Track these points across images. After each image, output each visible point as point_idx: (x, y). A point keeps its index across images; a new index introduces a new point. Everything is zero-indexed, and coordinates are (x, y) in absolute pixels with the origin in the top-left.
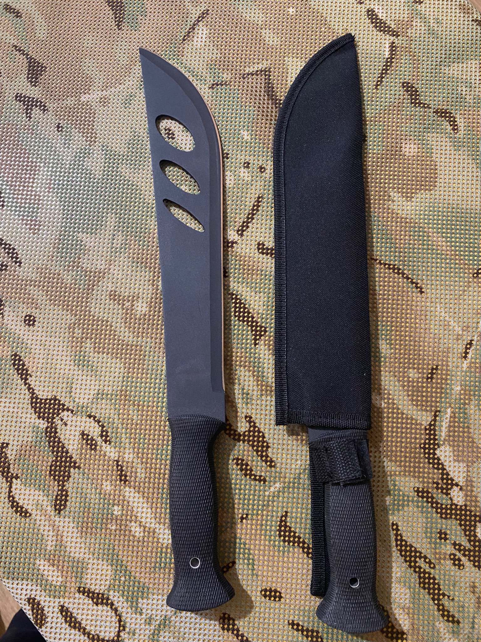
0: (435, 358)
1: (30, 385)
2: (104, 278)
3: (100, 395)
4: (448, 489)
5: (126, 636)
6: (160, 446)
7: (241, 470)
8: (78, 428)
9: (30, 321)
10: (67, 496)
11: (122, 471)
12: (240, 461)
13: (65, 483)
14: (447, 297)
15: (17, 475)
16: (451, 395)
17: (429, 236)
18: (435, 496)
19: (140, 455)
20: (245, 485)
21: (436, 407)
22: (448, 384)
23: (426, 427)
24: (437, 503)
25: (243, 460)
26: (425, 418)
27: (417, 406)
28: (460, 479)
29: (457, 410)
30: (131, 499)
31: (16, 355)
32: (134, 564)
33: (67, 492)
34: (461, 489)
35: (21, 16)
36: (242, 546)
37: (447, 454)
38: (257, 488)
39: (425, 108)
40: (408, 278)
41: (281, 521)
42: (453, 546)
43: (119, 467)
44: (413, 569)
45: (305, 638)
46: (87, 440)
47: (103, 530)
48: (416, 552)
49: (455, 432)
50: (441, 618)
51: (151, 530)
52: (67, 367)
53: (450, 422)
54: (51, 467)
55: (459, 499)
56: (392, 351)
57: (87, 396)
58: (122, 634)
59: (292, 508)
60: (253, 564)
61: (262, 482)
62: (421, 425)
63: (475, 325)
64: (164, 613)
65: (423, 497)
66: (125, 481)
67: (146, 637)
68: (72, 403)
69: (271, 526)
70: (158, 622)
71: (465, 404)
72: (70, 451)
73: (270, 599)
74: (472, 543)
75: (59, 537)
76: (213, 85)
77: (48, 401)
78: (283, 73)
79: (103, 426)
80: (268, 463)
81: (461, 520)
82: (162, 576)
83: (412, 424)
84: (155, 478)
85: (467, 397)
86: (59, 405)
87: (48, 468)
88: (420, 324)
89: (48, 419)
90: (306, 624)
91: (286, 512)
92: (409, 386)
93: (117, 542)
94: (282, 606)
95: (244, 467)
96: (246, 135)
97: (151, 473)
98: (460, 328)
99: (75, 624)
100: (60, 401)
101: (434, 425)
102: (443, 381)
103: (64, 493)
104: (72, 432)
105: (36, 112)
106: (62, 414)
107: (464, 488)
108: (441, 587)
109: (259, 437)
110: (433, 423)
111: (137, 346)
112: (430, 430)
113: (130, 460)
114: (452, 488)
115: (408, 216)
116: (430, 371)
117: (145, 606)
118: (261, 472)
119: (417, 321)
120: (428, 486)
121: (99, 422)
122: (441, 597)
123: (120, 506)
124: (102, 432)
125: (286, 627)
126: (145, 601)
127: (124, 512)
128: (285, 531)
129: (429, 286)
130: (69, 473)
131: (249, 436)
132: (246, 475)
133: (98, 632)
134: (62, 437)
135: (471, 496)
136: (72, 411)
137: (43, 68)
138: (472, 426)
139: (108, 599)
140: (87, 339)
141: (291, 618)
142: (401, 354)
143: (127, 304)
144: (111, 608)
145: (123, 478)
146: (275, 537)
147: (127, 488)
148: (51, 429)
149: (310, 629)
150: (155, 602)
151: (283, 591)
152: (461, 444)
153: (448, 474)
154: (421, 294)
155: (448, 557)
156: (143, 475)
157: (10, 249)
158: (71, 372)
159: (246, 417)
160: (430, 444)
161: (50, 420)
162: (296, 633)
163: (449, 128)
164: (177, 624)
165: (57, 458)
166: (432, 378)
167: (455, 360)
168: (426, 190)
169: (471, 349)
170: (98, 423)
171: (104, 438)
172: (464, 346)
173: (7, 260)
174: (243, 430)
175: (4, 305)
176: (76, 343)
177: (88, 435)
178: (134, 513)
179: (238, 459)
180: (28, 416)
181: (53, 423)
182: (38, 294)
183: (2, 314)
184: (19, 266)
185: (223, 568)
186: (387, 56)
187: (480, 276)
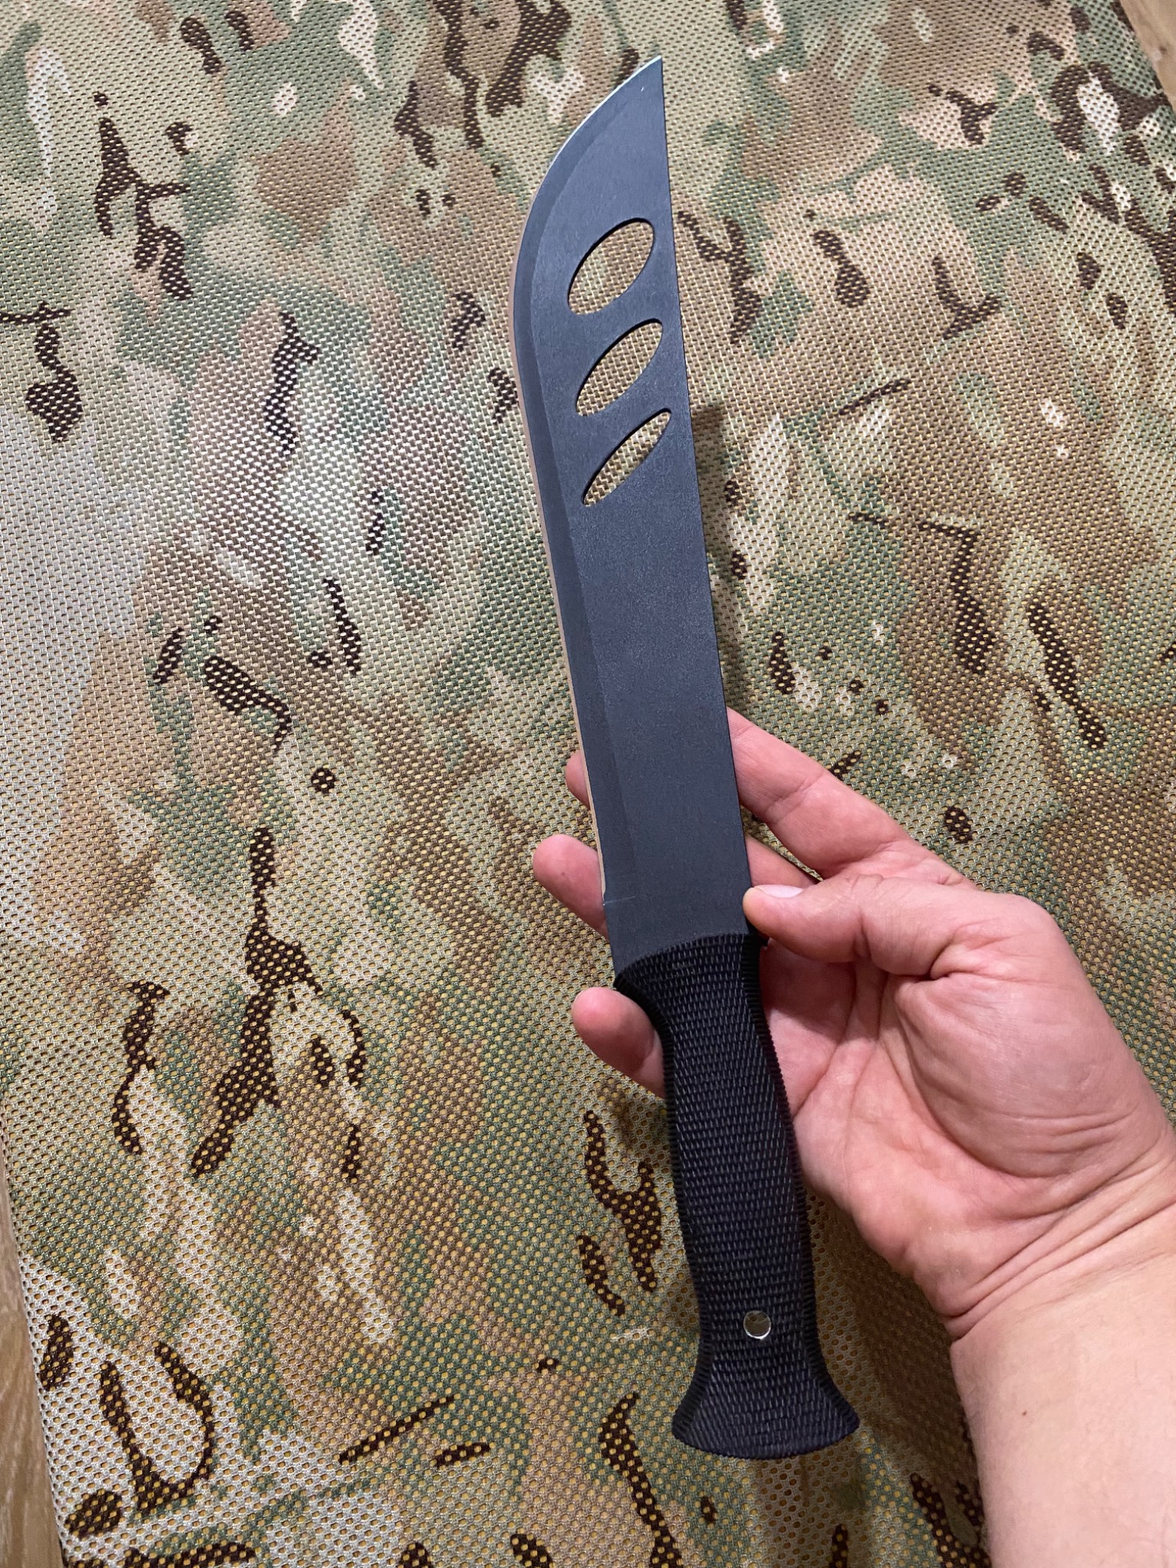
2: (497, 767)
3: (385, 983)
5: (205, 1491)
7: (586, 1266)
8: (312, 1027)
9: (323, 781)
10: (227, 1148)
11: (355, 1152)
12: (590, 1247)
13: (237, 1122)
15: (154, 1060)
17: (1149, 984)
19: (404, 1137)
20: (579, 1301)
24: (948, 1532)
25: (597, 1248)
30: (346, 1216)
31: (265, 832)
32: (290, 1350)
33: (232, 1140)
36: (518, 1421)
38: (600, 1317)
41: (618, 1409)
43: (353, 1143)
46: (319, 1059)
47: (263, 1253)
51: (357, 1297)
52: (351, 901)
54: (225, 1077)
57: (359, 974)
58: (198, 1484)
59: (652, 1393)
60: (523, 1472)
61: (614, 1311)
64: (300, 1481)
65: (922, 1503)
66: (353, 1175)
67: (242, 1515)
69: (593, 1410)
70: (279, 1496)
72: (276, 1063)
75: (173, 1221)
76: (859, 515)
77: (282, 947)
78: (999, 552)
79: (361, 1047)
80: (643, 1279)
82: (332, 1402)
84: (412, 1197)
86: (300, 964)
87: (219, 1077)
89: (265, 982)
91: (636, 1396)
93: (277, 1290)
95: (594, 1262)
96: (878, 632)
97: (408, 1183)
99: (117, 1416)
100: (304, 958)
103: (226, 1140)
104: (298, 1030)
106: (297, 985)
109: (649, 1217)
111: (497, 924)
113: (382, 1138)
117: (270, 1448)
118: (622, 1289)
120: (943, 1487)
121: (358, 1034)
123: (319, 1221)
124: (356, 1056)
126: (275, 1437)
127: (321, 1236)
128: (616, 1435)
130: (253, 1107)
131: (631, 1207)
132: (590, 1280)
133: (153, 1455)
134: (275, 1028)
136: (318, 989)
139: (205, 1397)
140: (412, 864)
143: (516, 835)
144: (203, 1418)
145: (351, 1167)
146: (590, 1437)
147: (348, 1192)
148: (262, 1004)
150: (294, 1449)
151: (556, 1559)
156: (391, 1181)
157: (351, 635)
158: (353, 913)
159: (641, 1164)
161: (269, 987)
164: (317, 1518)
165: (244, 1065)
170: (356, 1037)
171: (352, 1070)
173: (336, 653)
174: (626, 1187)
175: (289, 729)
176: (389, 864)
177: (325, 1050)
178: (339, 1248)
179: (588, 1241)
180: (232, 957)
181: (270, 994)
182: (362, 739)
183: (278, 744)
184: (353, 673)
185: (461, 1448)
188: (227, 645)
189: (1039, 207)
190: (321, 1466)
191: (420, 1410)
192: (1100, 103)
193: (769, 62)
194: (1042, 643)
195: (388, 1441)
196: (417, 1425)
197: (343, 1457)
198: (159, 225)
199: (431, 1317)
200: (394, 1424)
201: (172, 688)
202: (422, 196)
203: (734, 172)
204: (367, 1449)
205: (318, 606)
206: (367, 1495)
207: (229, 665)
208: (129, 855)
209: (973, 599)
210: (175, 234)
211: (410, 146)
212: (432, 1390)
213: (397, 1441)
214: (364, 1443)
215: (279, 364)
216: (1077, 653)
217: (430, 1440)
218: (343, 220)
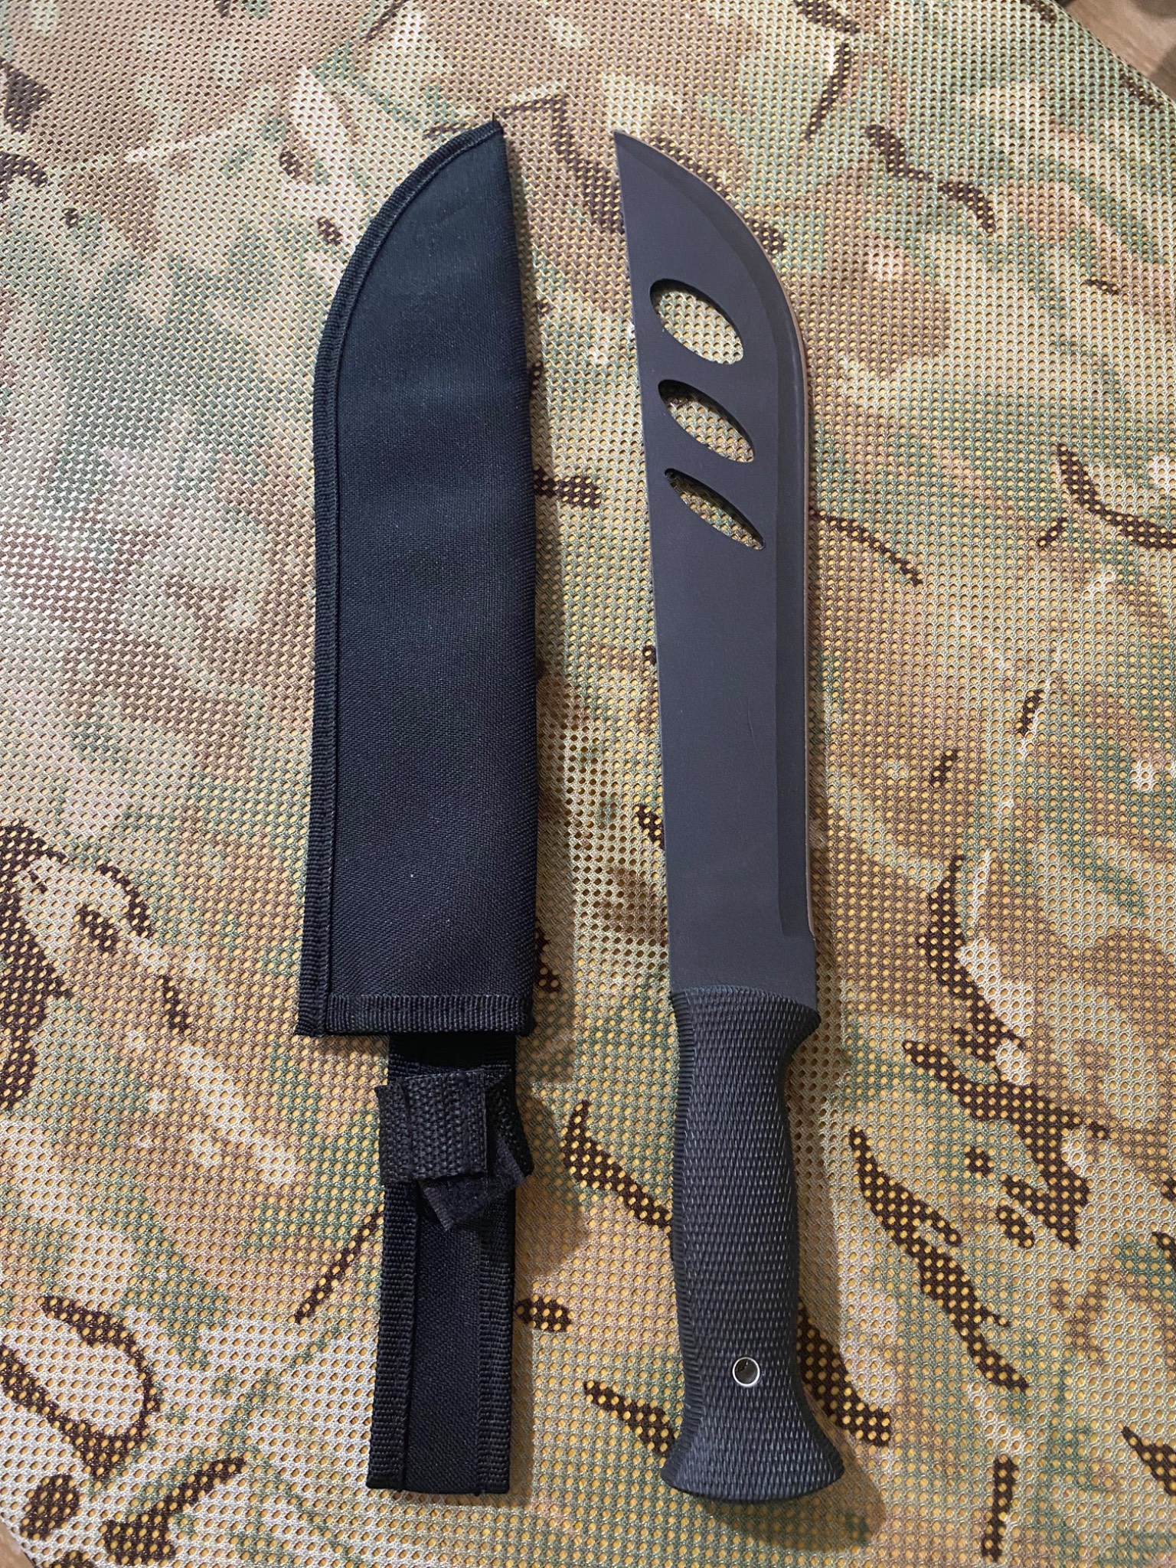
0: (951, 732)
3: (131, 819)
4: (988, 1047)
5: (162, 1424)
6: (275, 942)
8: (72, 899)
10: (32, 1064)
11: (176, 1002)
13: (31, 1033)
14: (977, 591)
16: (992, 818)
17: (930, 457)
18: (956, 1062)
19: (223, 962)
21: (955, 847)
22: (981, 794)
23: (930, 895)
24: (963, 1081)
26: (928, 875)
27: (908, 844)
28: (1017, 1022)
29: (1006, 856)
30: (195, 1072)
32: (193, 1236)
33: (34, 1055)
34: (1021, 1046)
37: (985, 959)
39: (920, 180)
40: (884, 551)
41: (572, 1126)
42: (1005, 1189)
43: (170, 994)
44: (903, 1247)
45: (627, 1429)
46: (94, 928)
47: (120, 1151)
48: (911, 1202)
49: (1002, 907)
50: (978, 1374)
51: (242, 1148)
52: (55, 752)
53: (991, 883)
55: (1016, 1070)
56: (846, 716)
57: (99, 822)
58: (150, 1420)
59: (601, 1092)
62: (920, 890)
63: (1044, 655)
64: (263, 1364)
65: (926, 1066)
66: (184, 1027)
67: (214, 1429)
68: (61, 836)
69: (546, 1139)
70: (246, 1389)
71: (1026, 841)
72: (48, 953)
73: (539, 1325)
74: (1053, 1181)
75: (5, 1167)
76: (433, 130)
77: (3, 833)
78: (596, 105)
79: (135, 894)
80: (541, 984)
81: (1023, 1123)
82: (262, 1266)
83: (896, 888)
85: (1030, 824)
86: (30, 841)
88: (915, 655)
90: (629, 1392)
91: (586, 1104)
92: (887, 799)
93: (151, 1182)
94: (570, 1344)
98: (1009, 664)
99: (30, 1395)
100: (31, 833)
101: (951, 890)
102: (971, 787)
103: (27, 1057)
104: (58, 909)
105: (20, 185)
106: (38, 862)
107: (1029, 1044)
108: (978, 1293)
110: (947, 885)
111: (227, 703)
112: (941, 902)
113: (199, 975)
114: (998, 1043)
115: (882, 412)
116: (937, 763)
117: (215, 1346)
119: (907, 647)
120: (939, 1039)
121: (125, 882)
122: (978, 1319)
123: (166, 1091)
124: (133, 906)
125: (579, 1399)
126: (216, 1332)
127: (176, 1105)
128: (581, 1153)
129: (933, 568)
130: (42, 1009)
133: (88, 1416)
134: (31, 919)
135: (1048, 1063)
136: (61, 857)
137: (43, 94)
138: (1044, 893)
139: (121, 1328)
140: (107, 685)
141: (592, 1375)
142: (866, 724)
143: (208, 607)
144: (128, 1351)
145: (178, 1019)
146: (555, 1167)
147: (187, 1045)
148: (5, 901)
149: (641, 1403)
150: (241, 1334)
151: (572, 1306)
152: (1018, 936)
153: (987, 1010)
154: (915, 585)
155: (992, 1215)
156: (229, 1013)
158: (64, 764)
160: (941, 936)
161: (5, 877)
162: (602, 1414)
163: (975, 222)
164: (297, 1392)
165: (14, 972)
166: (943, 779)
167: (998, 737)
168: (925, 354)
169: (1037, 713)
170: (124, 885)
171: (135, 922)
172: (1020, 705)
176: (80, 695)
177: (96, 915)
178: (200, 1107)
181: (9, 886)
186: (830, 73)
187: (1054, 544)
190: (280, 1337)
191: (361, 1231)
195: (340, 1276)
196: (365, 1246)
197: (299, 1316)
199: (332, 1131)
200: (339, 1256)
204: (320, 1296)
206: (342, 1341)
213: (349, 1272)
214: (315, 1291)
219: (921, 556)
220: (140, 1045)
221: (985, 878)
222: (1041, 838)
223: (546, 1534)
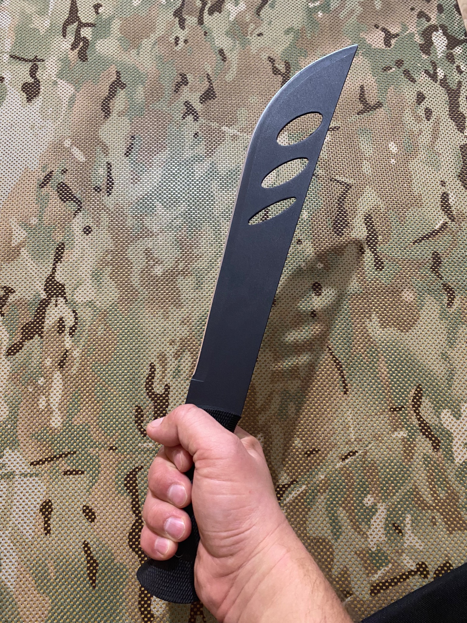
0: (322, 444)
1: (56, 267)
2: (151, 237)
3: (90, 304)
6: (99, 362)
7: (136, 417)
8: (61, 314)
9: (87, 230)
10: (21, 348)
11: (65, 359)
12: (140, 410)
13: (26, 340)
14: (361, 409)
15: (4, 314)
16: (314, 477)
17: (378, 360)
19: (83, 358)
20: (130, 428)
21: (297, 478)
22: (317, 468)
23: (279, 485)
25: (142, 411)
26: (284, 479)
27: (284, 466)
29: (310, 491)
30: (55, 381)
31: (63, 244)
32: (23, 422)
33: (23, 346)
35: (225, 61)
36: (97, 466)
38: (137, 436)
39: (439, 277)
40: (343, 377)
41: (134, 470)
43: (65, 356)
45: (86, 562)
46: (61, 325)
47: (23, 387)
49: (297, 504)
51: (51, 410)
53: (299, 495)
54: (26, 324)
57: (82, 299)
60: (94, 484)
61: (143, 435)
62: (277, 481)
63: (366, 442)
64: (14, 469)
66: (62, 367)
68: (70, 296)
69: (125, 468)
70: (6, 472)
71: (319, 491)
72: (45, 323)
73: (85, 516)
77: (58, 284)
78: (359, 194)
79: (76, 324)
82: (33, 444)
84: (80, 379)
85: (324, 488)
86: (63, 291)
88: (329, 413)
89: (49, 295)
90: (94, 553)
91: (142, 467)
93: (25, 401)
94: (89, 527)
95: (140, 416)
96: (305, 215)
97: (80, 374)
98: (354, 437)
100: (65, 289)
101: (286, 489)
102: (315, 464)
103: (21, 346)
104: (56, 314)
105: (190, 118)
106: (60, 298)
109: (164, 404)
110: (286, 486)
111: (136, 291)
112: (281, 490)
113: (75, 356)
115: (373, 337)
116: (311, 450)
117: (7, 454)
119: (328, 410)
121: (76, 319)
122: (199, 613)
123: (46, 380)
124: (74, 326)
125: (80, 543)
126: (10, 451)
127: (45, 386)
128: (131, 479)
129: (353, 393)
130: (33, 336)
131: (158, 399)
132: (136, 422)
134: (48, 311)
136: (67, 301)
137: (214, 97)
138: (312, 510)
140: (111, 265)
141: (89, 540)
142: (300, 423)
143: (152, 263)
145: (62, 364)
146: (122, 478)
147: (59, 372)
148: (46, 302)
149: (95, 558)
150: (15, 457)
151: (98, 518)
152: (295, 517)
154: (344, 394)
156: (75, 372)
158: (86, 278)
159: (166, 385)
161: (50, 296)
162: (83, 553)
163: (446, 301)
164: (16, 483)
165: (34, 322)
166: (309, 455)
167: (334, 456)
168: (399, 329)
169: (351, 457)
171: (71, 331)
172: (348, 451)
173: (104, 188)
174: (158, 392)
175: (81, 211)
176: (103, 263)
177: (63, 322)
178: (50, 391)
179: (139, 408)
180: (40, 284)
181: (50, 299)
182: (105, 219)
183: (75, 215)
184: (108, 195)
185: (74, 470)
186: (436, 228)
187: (395, 412)
188: (67, 179)
189: (407, 73)
190: (23, 465)
191: (63, 454)
192: (440, 39)
193: (316, 9)
194: (367, 229)
195: (49, 462)
196: (61, 459)
197: (32, 464)
198: (82, 36)
199: (75, 423)
200: (52, 456)
201: (44, 190)
202: (177, 39)
203: (293, 45)
204: (41, 463)
205: (102, 171)
206: (37, 479)
207: (66, 186)
208: (14, 243)
209: (344, 209)
210: (87, 40)
211: (177, 21)
212: (69, 448)
213: (52, 462)
214: (40, 460)
215: (111, 88)
216: (380, 235)
217: (64, 465)
218: (147, 44)
219: (353, 386)
220: (48, 363)
221: (298, 493)
222: (324, 494)
223: (45, 572)
